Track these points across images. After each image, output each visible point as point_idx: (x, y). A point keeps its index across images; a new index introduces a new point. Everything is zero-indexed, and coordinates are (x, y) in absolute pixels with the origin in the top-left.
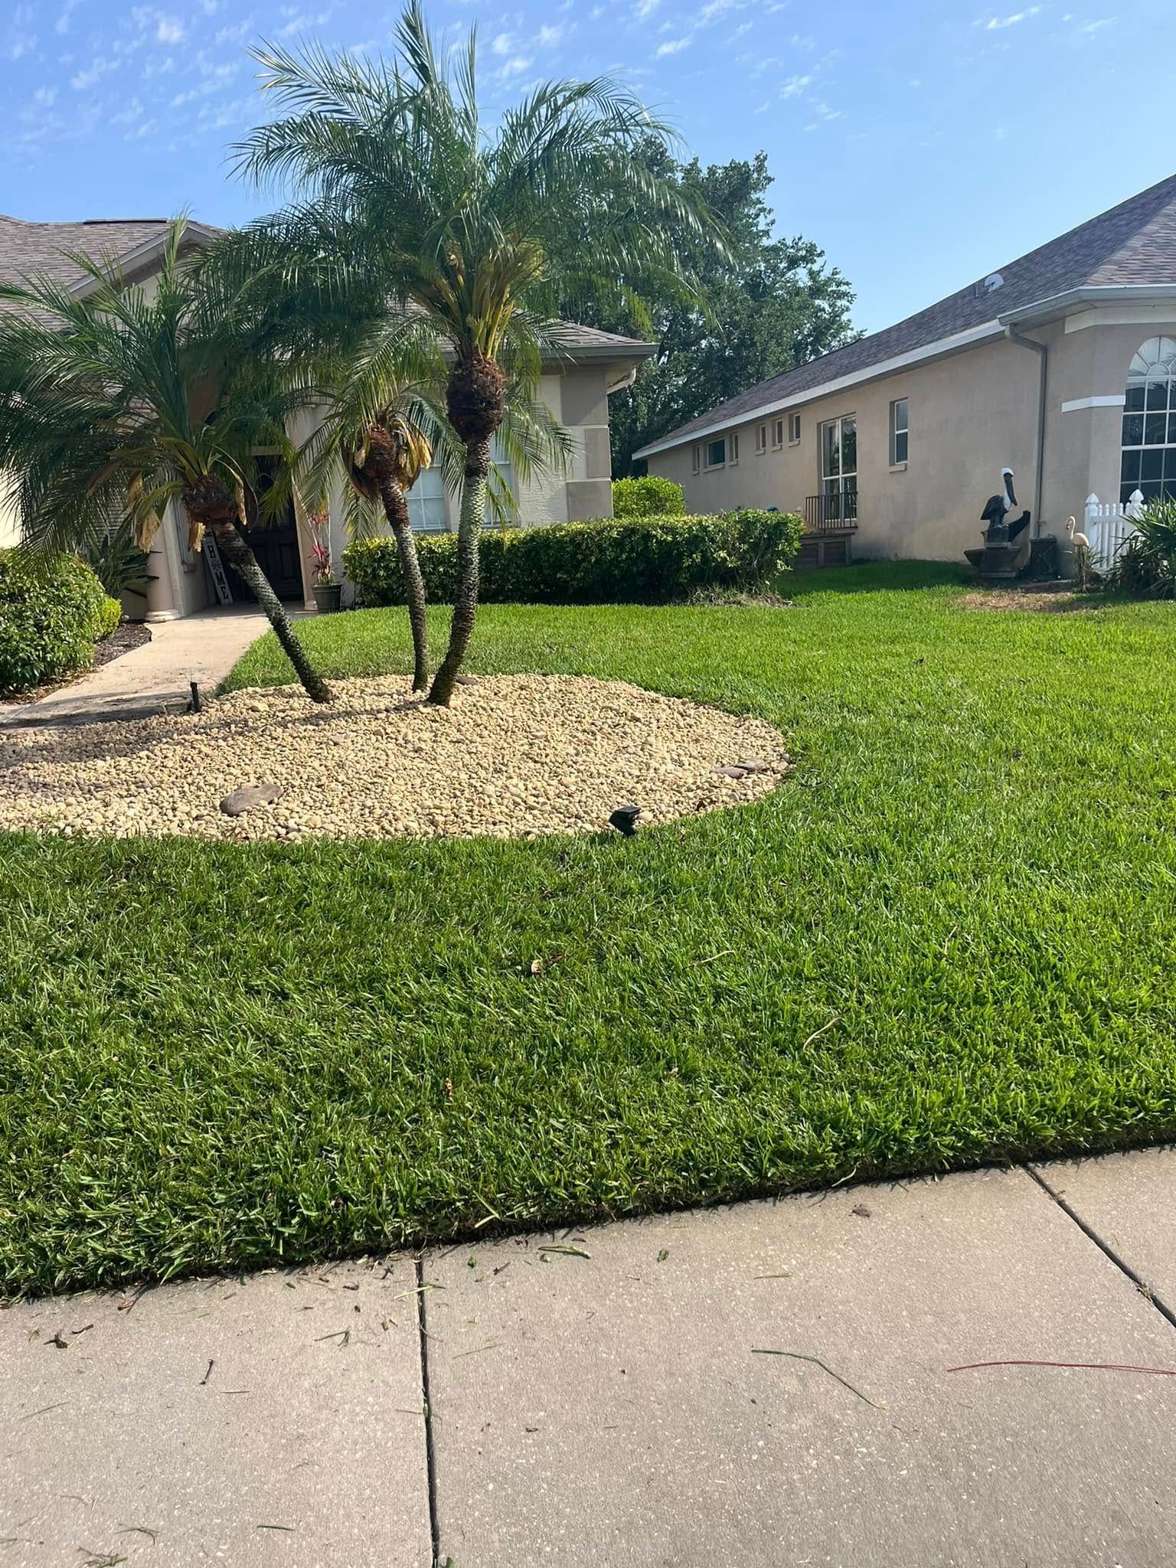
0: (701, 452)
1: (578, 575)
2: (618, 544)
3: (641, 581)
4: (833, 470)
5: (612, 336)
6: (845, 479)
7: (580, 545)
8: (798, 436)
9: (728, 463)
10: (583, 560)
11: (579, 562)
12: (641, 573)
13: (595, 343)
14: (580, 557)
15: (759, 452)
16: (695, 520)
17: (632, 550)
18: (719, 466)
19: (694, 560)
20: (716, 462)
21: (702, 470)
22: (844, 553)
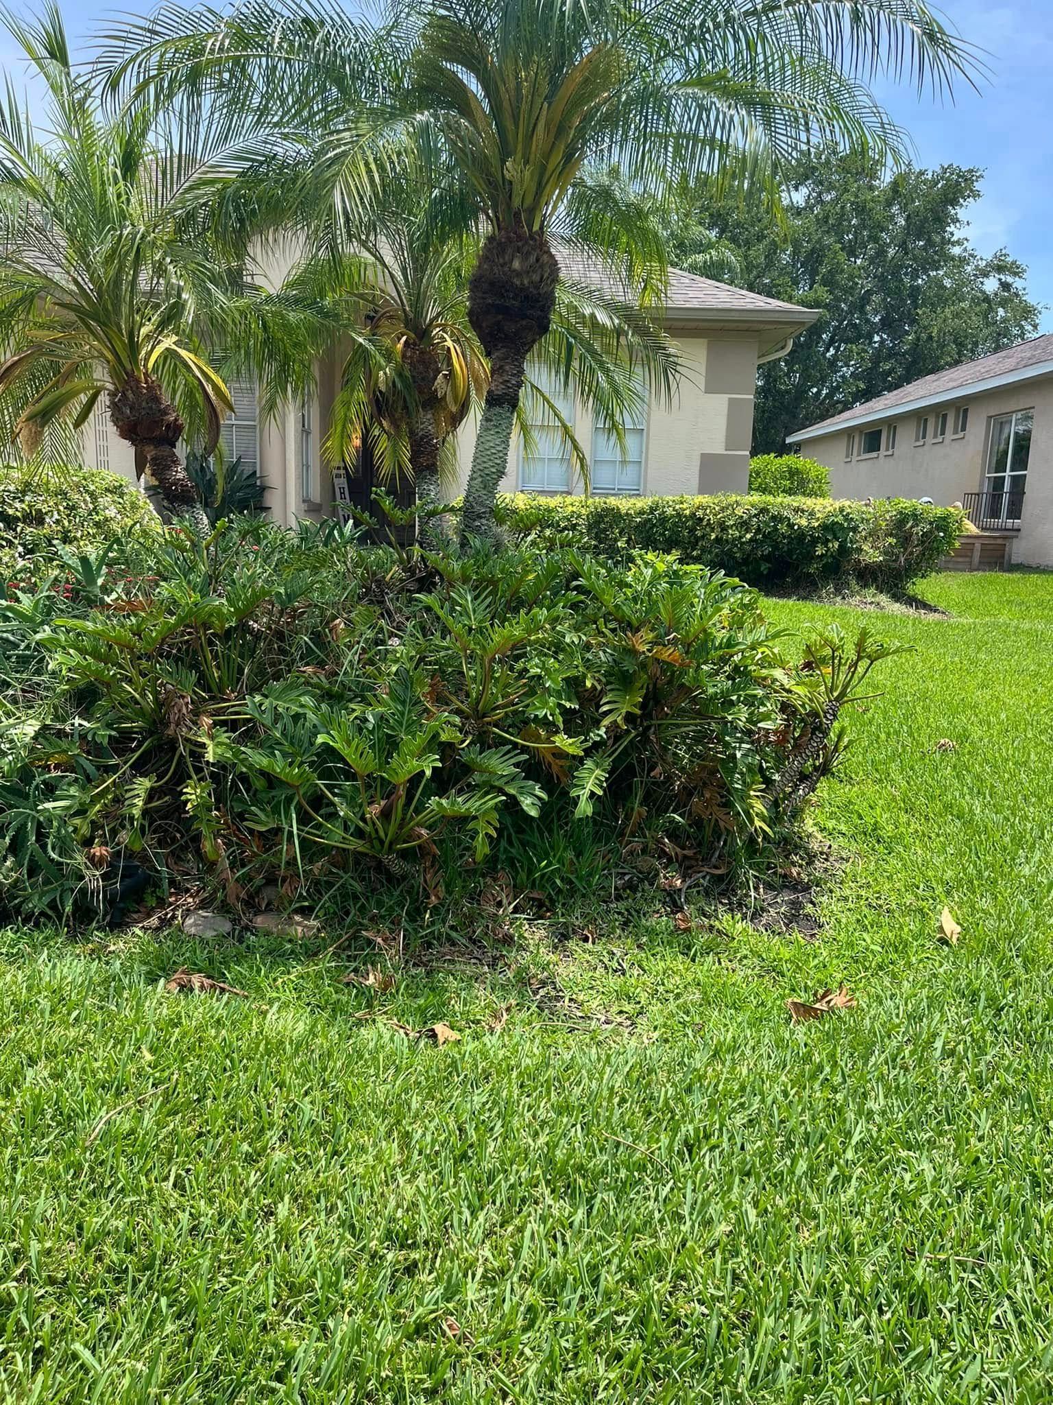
0: (856, 440)
1: (695, 553)
2: (744, 525)
3: (764, 567)
4: (1000, 467)
5: (770, 300)
6: (1013, 477)
7: (701, 520)
8: (963, 429)
9: (883, 452)
10: (703, 537)
11: (697, 539)
12: (766, 558)
13: (750, 306)
14: (699, 533)
15: (918, 444)
16: (837, 505)
17: (758, 530)
18: (874, 454)
19: (829, 549)
20: (870, 451)
21: (855, 458)
22: (1003, 557)
